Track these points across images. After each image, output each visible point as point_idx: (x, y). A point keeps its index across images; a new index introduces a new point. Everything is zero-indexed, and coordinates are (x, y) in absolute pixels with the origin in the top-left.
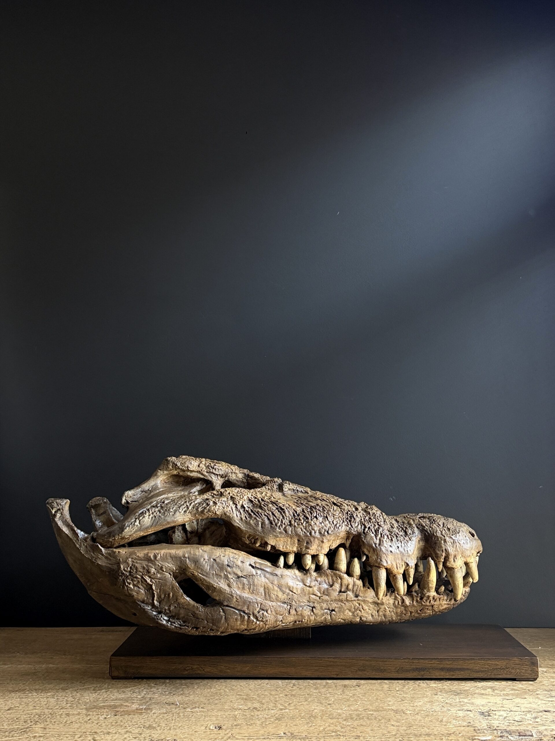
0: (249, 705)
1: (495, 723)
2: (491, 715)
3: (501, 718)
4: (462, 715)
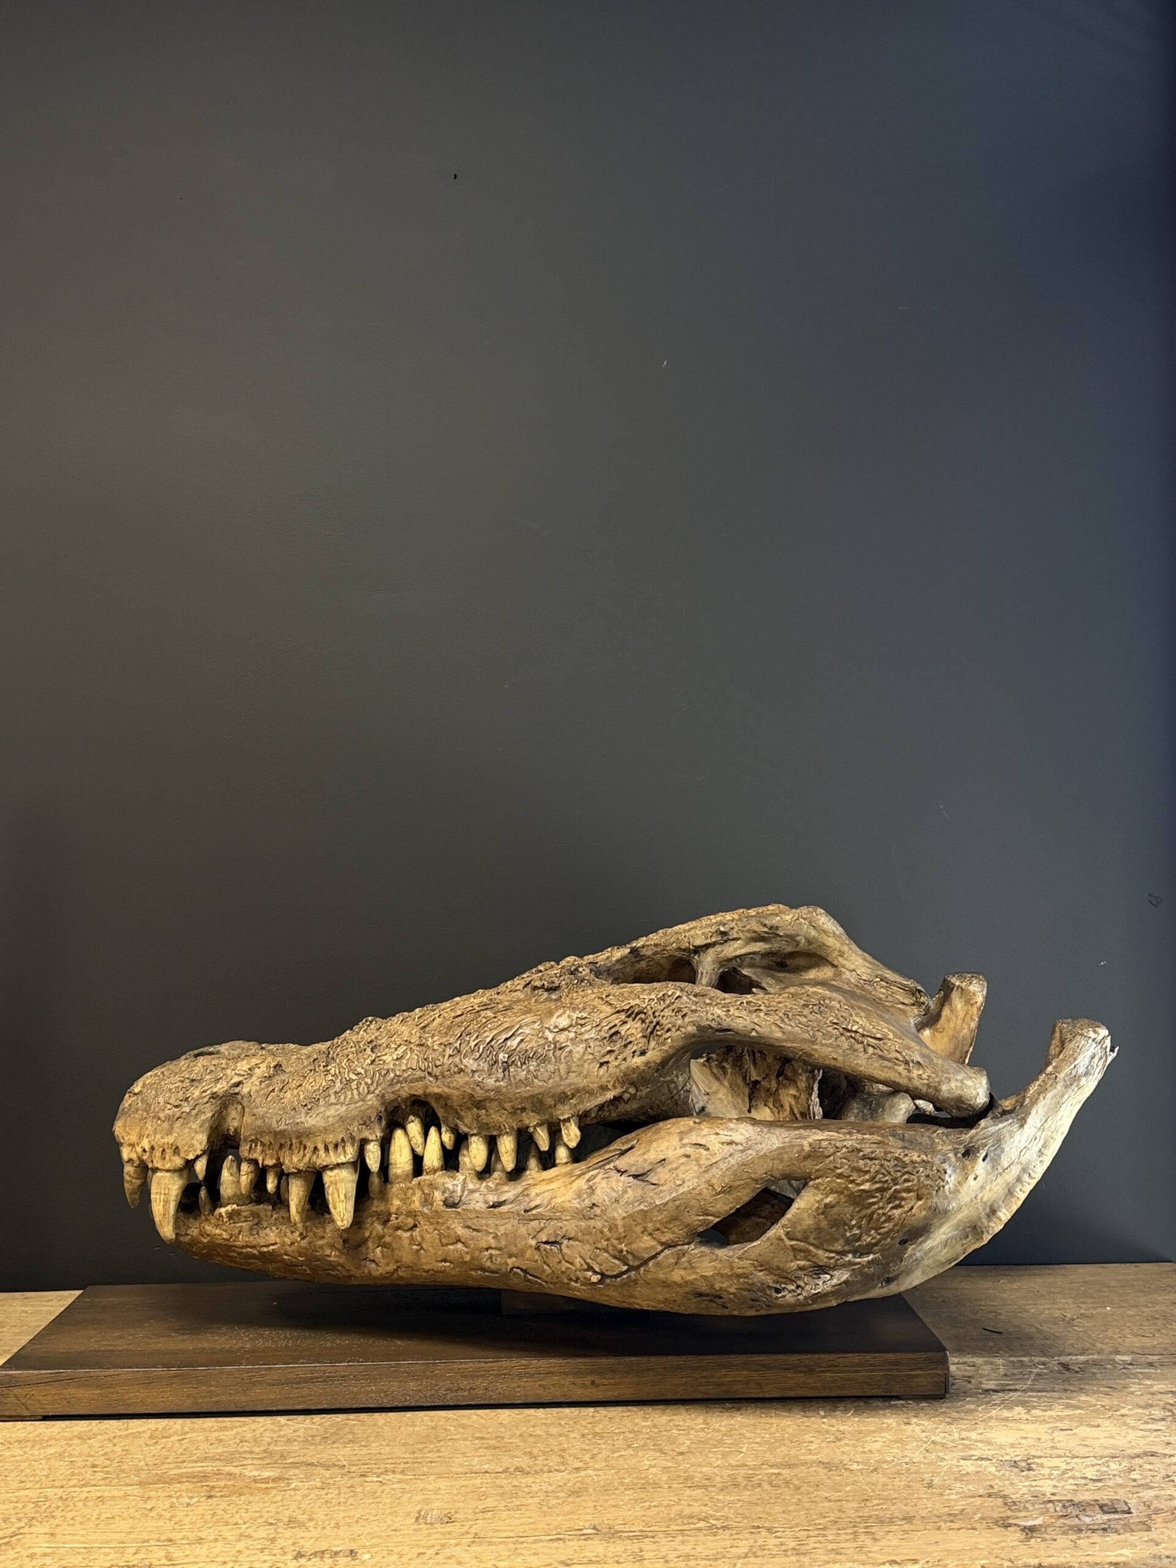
0: (507, 1462)
1: (1047, 1487)
2: (1033, 1466)
3: (1056, 1473)
4: (971, 1469)
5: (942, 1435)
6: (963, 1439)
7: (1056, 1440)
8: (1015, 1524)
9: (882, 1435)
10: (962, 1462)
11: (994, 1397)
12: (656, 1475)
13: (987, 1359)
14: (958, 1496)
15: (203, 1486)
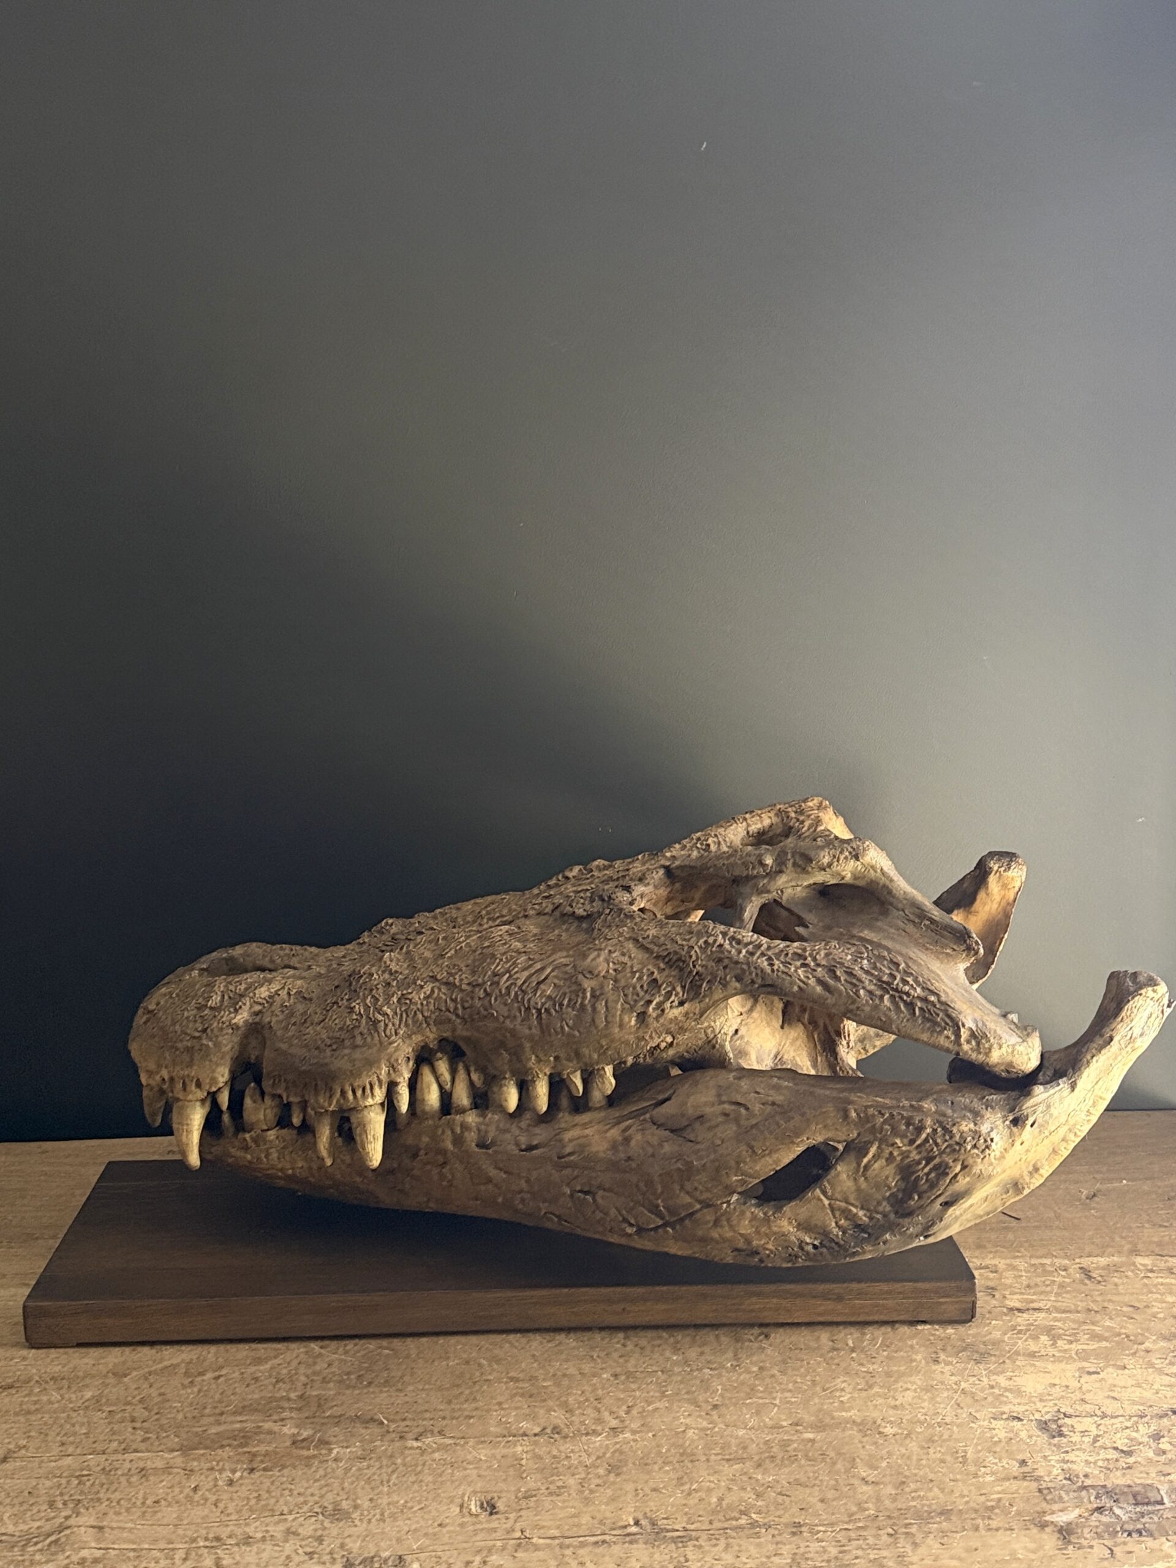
0: (542, 1416)
1: (1079, 1463)
2: (1064, 1430)
3: (1087, 1440)
4: (1002, 1434)
5: (972, 1379)
6: (992, 1387)
7: (1084, 1389)
8: (1052, 1522)
9: (912, 1379)
10: (995, 1424)
11: (1019, 1319)
12: (693, 1441)
13: (1008, 1261)
14: (992, 1479)
15: (245, 1453)
